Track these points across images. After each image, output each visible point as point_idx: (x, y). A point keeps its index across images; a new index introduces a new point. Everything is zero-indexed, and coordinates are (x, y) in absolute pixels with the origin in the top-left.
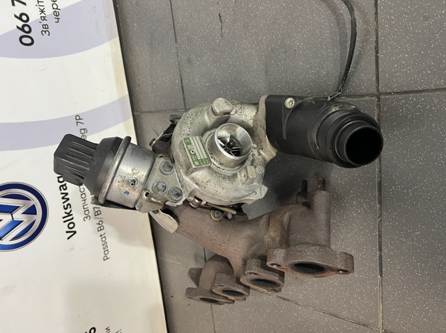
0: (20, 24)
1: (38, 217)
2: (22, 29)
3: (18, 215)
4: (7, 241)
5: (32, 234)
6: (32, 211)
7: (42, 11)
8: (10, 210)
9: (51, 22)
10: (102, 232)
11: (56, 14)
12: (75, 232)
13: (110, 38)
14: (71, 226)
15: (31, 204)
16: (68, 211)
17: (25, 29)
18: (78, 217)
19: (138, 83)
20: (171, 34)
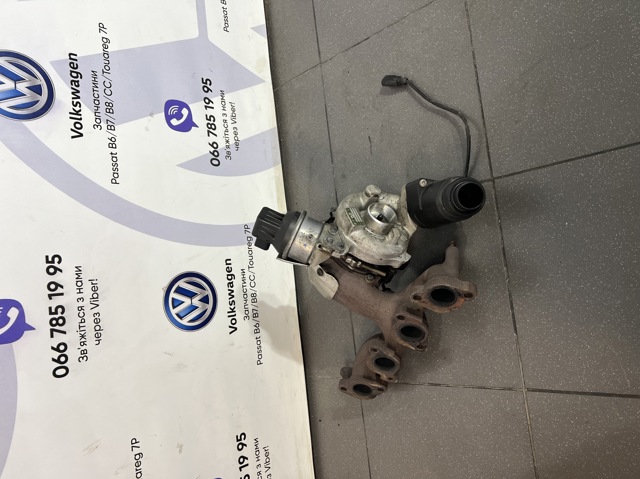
0: (212, 150)
1: (210, 307)
2: (213, 154)
3: (196, 301)
4: (185, 322)
5: (204, 321)
6: (205, 300)
7: (227, 142)
8: (191, 295)
9: (233, 149)
10: (258, 335)
11: (237, 145)
12: (236, 329)
13: (275, 164)
14: (234, 322)
15: (206, 293)
16: (232, 307)
17: (215, 154)
18: (240, 315)
19: (296, 201)
20: (329, 157)
